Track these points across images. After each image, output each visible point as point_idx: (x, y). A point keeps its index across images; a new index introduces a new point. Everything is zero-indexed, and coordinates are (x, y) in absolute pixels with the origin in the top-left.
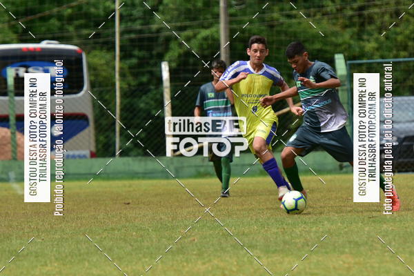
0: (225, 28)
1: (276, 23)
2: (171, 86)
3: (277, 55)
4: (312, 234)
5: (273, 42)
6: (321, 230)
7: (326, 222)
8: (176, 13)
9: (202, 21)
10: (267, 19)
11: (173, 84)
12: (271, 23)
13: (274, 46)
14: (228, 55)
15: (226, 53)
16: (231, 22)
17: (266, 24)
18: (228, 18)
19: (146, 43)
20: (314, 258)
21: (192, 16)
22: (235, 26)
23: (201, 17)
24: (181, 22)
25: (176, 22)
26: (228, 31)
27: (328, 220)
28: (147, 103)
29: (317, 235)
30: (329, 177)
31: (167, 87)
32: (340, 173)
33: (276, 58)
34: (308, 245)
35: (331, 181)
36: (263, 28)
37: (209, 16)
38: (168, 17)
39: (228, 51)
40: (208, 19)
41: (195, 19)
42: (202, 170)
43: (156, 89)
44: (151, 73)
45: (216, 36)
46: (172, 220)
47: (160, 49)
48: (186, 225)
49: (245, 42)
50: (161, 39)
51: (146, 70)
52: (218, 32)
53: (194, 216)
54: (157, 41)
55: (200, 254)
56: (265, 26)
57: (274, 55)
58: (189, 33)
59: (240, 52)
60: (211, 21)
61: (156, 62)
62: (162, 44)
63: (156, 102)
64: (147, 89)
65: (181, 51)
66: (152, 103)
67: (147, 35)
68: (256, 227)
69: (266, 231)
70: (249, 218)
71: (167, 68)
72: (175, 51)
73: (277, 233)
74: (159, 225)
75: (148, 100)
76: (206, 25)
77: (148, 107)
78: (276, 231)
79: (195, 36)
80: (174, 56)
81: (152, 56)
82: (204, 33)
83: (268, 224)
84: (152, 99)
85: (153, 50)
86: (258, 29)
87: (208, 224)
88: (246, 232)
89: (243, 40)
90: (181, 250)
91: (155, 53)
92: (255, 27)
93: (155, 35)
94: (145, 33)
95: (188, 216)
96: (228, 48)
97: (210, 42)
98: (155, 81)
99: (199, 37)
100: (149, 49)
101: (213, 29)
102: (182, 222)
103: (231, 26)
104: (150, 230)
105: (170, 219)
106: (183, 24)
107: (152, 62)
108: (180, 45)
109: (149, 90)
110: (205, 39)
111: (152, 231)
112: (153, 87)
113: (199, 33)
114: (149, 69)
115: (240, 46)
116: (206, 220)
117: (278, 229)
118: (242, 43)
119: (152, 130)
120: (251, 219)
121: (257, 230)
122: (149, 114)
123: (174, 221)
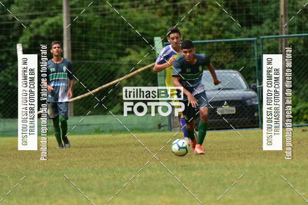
0: (67, 17)
1: (107, 12)
3: (108, 38)
4: (137, 180)
5: (105, 27)
6: (144, 176)
7: (148, 170)
8: (28, 5)
9: (48, 12)
10: (100, 9)
12: (104, 13)
13: (106, 31)
14: (69, 38)
16: (71, 12)
17: (99, 13)
18: (70, 9)
19: (4, 29)
20: (139, 199)
21: (41, 7)
23: (48, 8)
24: (32, 12)
25: (28, 12)
26: (69, 19)
27: (150, 168)
28: (5, 77)
29: (141, 180)
30: (150, 134)
32: (158, 131)
33: (108, 40)
34: (133, 188)
35: (151, 137)
36: (97, 16)
37: (54, 7)
38: (22, 8)
39: (69, 35)
40: (53, 9)
41: (42, 10)
43: (12, 65)
44: (8, 52)
45: (59, 23)
46: (26, 169)
47: (15, 34)
48: (36, 173)
49: (83, 28)
50: (16, 26)
51: (4, 50)
52: (61, 19)
53: (43, 165)
54: (13, 27)
55: (48, 196)
56: (98, 15)
57: (106, 38)
58: (38, 20)
59: (79, 35)
60: (56, 11)
61: (12, 44)
62: (17, 30)
63: (12, 76)
64: (5, 65)
65: (32, 35)
66: (9, 76)
67: (5, 23)
68: (92, 175)
69: (101, 177)
70: (87, 167)
71: (21, 49)
72: (27, 36)
73: (109, 179)
74: (16, 173)
75: (6, 74)
76: (52, 14)
77: (6, 79)
78: (108, 177)
79: (43, 23)
80: (26, 39)
81: (9, 39)
82: (50, 20)
83: (102, 172)
84: (9, 73)
85: (9, 35)
86: (93, 17)
87: (54, 172)
88: (84, 178)
89: (81, 26)
90: (33, 193)
91: (11, 36)
92: (91, 16)
93: (11, 22)
94: (3, 21)
95: (38, 166)
96: (69, 33)
97: (55, 28)
98: (11, 59)
99: (46, 24)
100: (7, 34)
101: (57, 18)
102: (34, 170)
103: (72, 15)
104: (8, 177)
105: (24, 168)
106: (34, 13)
107: (9, 43)
108: (31, 30)
109: (7, 66)
110: (51, 25)
111: (10, 177)
112: (10, 64)
113: (46, 21)
114: (7, 49)
115: (79, 31)
116: (53, 169)
117: (110, 175)
118: (80, 29)
119: (9, 98)
120: (89, 168)
121: (93, 176)
122: (7, 85)
123: (27, 170)
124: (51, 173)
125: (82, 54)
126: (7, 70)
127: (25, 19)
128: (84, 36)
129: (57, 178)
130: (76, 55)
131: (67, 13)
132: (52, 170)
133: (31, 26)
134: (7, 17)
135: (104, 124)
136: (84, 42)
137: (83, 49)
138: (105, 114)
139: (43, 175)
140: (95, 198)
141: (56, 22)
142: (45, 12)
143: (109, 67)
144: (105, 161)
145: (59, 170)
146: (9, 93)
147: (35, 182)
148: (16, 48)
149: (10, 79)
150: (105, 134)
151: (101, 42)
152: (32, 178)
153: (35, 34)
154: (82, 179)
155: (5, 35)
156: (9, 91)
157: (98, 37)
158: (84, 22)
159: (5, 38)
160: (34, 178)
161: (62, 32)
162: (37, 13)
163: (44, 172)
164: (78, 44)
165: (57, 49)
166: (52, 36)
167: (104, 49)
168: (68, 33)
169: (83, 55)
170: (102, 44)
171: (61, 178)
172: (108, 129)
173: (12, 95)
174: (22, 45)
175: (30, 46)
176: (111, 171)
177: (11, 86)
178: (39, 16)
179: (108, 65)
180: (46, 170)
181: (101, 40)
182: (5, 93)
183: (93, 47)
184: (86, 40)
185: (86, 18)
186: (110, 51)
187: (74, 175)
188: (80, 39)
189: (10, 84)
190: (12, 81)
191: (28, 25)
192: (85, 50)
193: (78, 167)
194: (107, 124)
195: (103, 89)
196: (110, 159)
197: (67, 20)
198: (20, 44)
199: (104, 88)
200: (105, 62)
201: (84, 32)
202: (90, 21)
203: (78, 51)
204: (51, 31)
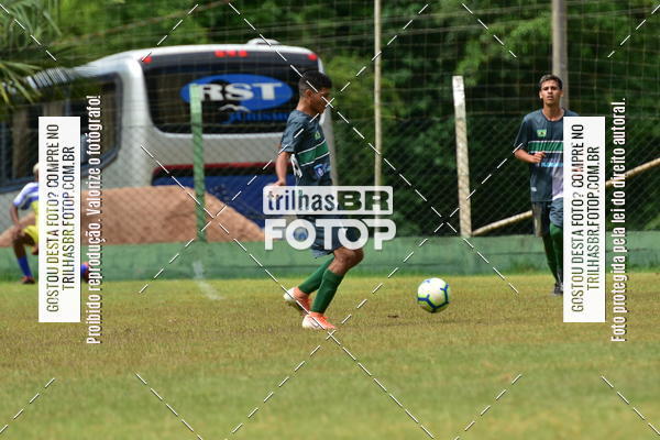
0: (561, 19)
2: (467, 117)
3: (648, 65)
5: (642, 42)
9: (520, 8)
10: (631, 4)
11: (471, 113)
12: (638, 11)
13: (644, 50)
14: (565, 66)
15: (561, 62)
16: (570, 9)
17: (630, 12)
18: (566, 3)
19: (425, 44)
22: (576, 16)
24: (485, 8)
25: (477, 8)
26: (565, 24)
28: (427, 146)
31: (460, 119)
33: (647, 69)
36: (625, 19)
39: (566, 58)
40: (530, 3)
41: (507, 3)
42: (521, 259)
43: (441, 122)
44: (434, 94)
45: (543, 32)
46: (471, 344)
47: (449, 55)
48: (493, 354)
49: (595, 43)
50: (451, 37)
51: (425, 89)
52: (547, 24)
53: (507, 337)
54: (444, 41)
55: (517, 403)
56: (628, 15)
57: (644, 64)
58: (499, 26)
59: (585, 59)
60: (536, 6)
61: (442, 76)
62: (452, 46)
63: (441, 145)
64: (427, 122)
65: (485, 58)
66: (436, 145)
67: (427, 30)
68: (612, 358)
69: (630, 364)
70: (601, 344)
71: (462, 87)
72: (474, 58)
73: (649, 367)
74: (448, 354)
75: (428, 141)
76: (527, 13)
77: (428, 152)
78: (646, 364)
79: (508, 32)
80: (472, 66)
81: (435, 66)
82: (524, 27)
83: (633, 353)
84: (435, 139)
85: (437, 56)
86: (616, 21)
87: (531, 352)
88: (596, 364)
89: (591, 40)
90: (485, 396)
91: (440, 60)
92: (612, 17)
93: (441, 30)
94: (424, 27)
95: (497, 339)
96: (566, 54)
97: (534, 43)
98: (440, 109)
99: (515, 33)
100: (431, 54)
101: (539, 21)
102: (488, 348)
103: (570, 16)
104: (433, 362)
105: (467, 344)
106: (489, 12)
107: (435, 76)
108: (484, 47)
109: (431, 124)
110: (526, 37)
111: (436, 362)
112: (438, 119)
113: (514, 27)
114: (431, 87)
115: (585, 50)
116: (528, 346)
117: (650, 360)
118: (588, 45)
119: (436, 192)
120: (605, 345)
121: (614, 362)
122: (430, 164)
123: (474, 347)
124: (524, 355)
125: (593, 99)
126: (431, 132)
127: (469, 24)
128: (596, 60)
129: (537, 366)
130: (579, 101)
131: (561, 10)
132: (525, 348)
133: (483, 38)
134: (432, 19)
135: (637, 250)
136: (595, 74)
137: (595, 88)
138: (640, 229)
139: (505, 358)
140: (617, 409)
141: (537, 31)
142: (513, 8)
143: (650, 128)
144: (640, 330)
145: (541, 347)
146: (436, 181)
147: (490, 374)
148: (451, 85)
149: (437, 153)
150: (640, 271)
151: (632, 74)
152: (482, 365)
153: (492, 54)
154: (591, 368)
155: (428, 57)
156: (435, 176)
157: (627, 63)
158: (596, 31)
159: (427, 64)
160: (487, 363)
161: (549, 51)
162: (497, 10)
163: (509, 353)
164: (584, 77)
165: (550, 90)
166: (527, 61)
167: (638, 89)
168: (561, 55)
169: (595, 102)
170: (634, 79)
171: (546, 365)
172: (647, 261)
173: (441, 187)
174: (464, 79)
175: (481, 82)
176: (653, 351)
177: (440, 167)
178: (501, 16)
179: (649, 124)
180: (513, 348)
181: (633, 70)
182: (425, 181)
183: (616, 84)
184: (601, 69)
185: (601, 23)
186: (652, 93)
187: (574, 359)
188: (589, 67)
189: (438, 161)
190: (441, 155)
191: (477, 37)
192: (600, 92)
193: (581, 341)
194: (644, 249)
195: (636, 174)
196: (649, 325)
197: (561, 25)
198: (460, 78)
199: (639, 172)
200: (642, 118)
201: (594, 52)
202: (610, 29)
203: (584, 92)
204: (524, 50)
